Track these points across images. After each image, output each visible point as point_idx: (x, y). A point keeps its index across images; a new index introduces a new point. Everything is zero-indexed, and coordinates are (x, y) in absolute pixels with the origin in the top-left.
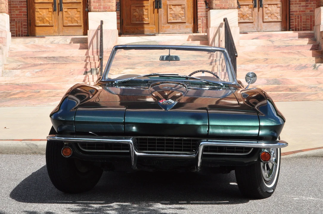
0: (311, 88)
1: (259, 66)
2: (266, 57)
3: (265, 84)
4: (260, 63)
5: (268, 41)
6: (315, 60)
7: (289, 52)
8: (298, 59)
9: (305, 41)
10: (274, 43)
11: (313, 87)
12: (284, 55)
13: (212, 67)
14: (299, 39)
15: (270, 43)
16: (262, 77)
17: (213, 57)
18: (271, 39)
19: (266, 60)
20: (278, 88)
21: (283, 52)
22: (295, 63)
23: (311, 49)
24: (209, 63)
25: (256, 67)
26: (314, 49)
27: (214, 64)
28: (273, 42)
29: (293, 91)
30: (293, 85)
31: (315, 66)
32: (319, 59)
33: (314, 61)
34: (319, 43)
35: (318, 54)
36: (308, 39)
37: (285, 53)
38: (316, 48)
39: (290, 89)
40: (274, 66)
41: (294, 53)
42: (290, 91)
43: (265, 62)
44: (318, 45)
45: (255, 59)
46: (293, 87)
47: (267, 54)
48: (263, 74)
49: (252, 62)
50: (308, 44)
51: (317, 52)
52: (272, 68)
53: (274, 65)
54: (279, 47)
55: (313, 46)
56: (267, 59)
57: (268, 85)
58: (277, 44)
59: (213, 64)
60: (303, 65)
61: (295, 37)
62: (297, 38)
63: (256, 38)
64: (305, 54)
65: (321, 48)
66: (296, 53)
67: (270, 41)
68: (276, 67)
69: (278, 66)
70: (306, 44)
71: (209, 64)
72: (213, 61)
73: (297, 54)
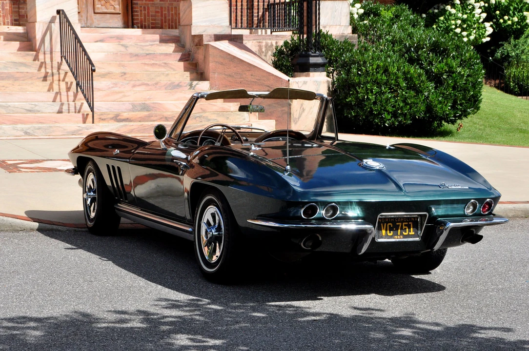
0: (195, 119)
1: (116, 84)
2: (123, 70)
3: (130, 111)
4: (115, 79)
5: (120, 46)
6: (189, 75)
7: (153, 64)
8: (168, 75)
9: (170, 48)
10: (127, 48)
12: (146, 67)
13: (49, 85)
14: (162, 45)
15: (123, 49)
16: (123, 99)
17: (45, 68)
18: (123, 42)
19: (123, 74)
20: (149, 116)
21: (144, 63)
22: (164, 80)
23: (180, 60)
24: (41, 78)
25: (112, 86)
26: (183, 60)
27: (49, 78)
28: (126, 47)
29: (169, 121)
30: (169, 113)
31: (191, 85)
32: (195, 75)
33: (187, 77)
34: (190, 51)
35: (191, 67)
36: (173, 45)
37: (148, 64)
38: (187, 59)
39: (166, 117)
40: (138, 84)
41: (160, 65)
42: (165, 121)
43: (123, 77)
44: (189, 54)
45: (109, 73)
46: (170, 115)
47: (123, 66)
48: (125, 96)
49: (104, 77)
50: (174, 51)
51: (189, 64)
52: (134, 86)
53: (138, 83)
54: (137, 55)
55: (182, 55)
56: (125, 74)
57: (133, 111)
58: (131, 50)
59: (48, 78)
60: (177, 83)
61: (155, 41)
62: (158, 43)
63: (102, 41)
64: (173, 67)
65: (194, 59)
66: (162, 64)
67: (122, 45)
68: (139, 85)
69: (143, 84)
70: (171, 52)
71: (42, 79)
72: (49, 74)
73: (163, 66)
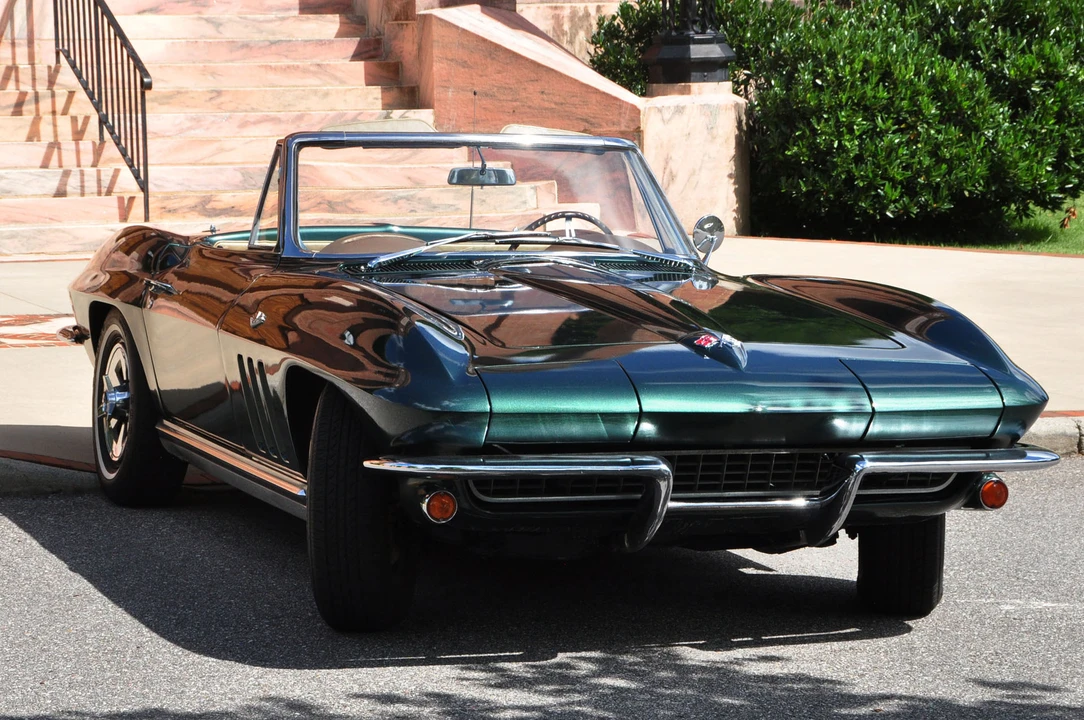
0: (396, 201)
1: (197, 120)
2: (211, 83)
3: (237, 188)
4: (195, 107)
5: (204, 22)
6: (380, 96)
7: (288, 67)
8: (326, 94)
9: (329, 25)
10: (221, 29)
11: (401, 198)
12: (272, 77)
13: (29, 123)
14: (308, 18)
15: (209, 30)
16: (218, 159)
17: (17, 81)
18: (209, 13)
19: (214, 95)
21: (266, 67)
22: (318, 108)
23: (356, 56)
24: (8, 107)
25: (188, 124)
26: (364, 56)
27: (29, 108)
28: (217, 24)
29: (338, 212)
30: (337, 192)
32: (394, 93)
33: (376, 99)
34: (380, 34)
35: (385, 74)
36: (336, 18)
37: (274, 69)
38: (373, 53)
39: (329, 202)
40: (252, 120)
41: (305, 71)
42: (329, 212)
43: (214, 102)
44: (378, 42)
45: (179, 93)
46: (338, 197)
47: (214, 74)
48: (221, 150)
49: (168, 103)
50: (340, 35)
51: (380, 66)
52: (244, 124)
53: (253, 117)
54: (246, 46)
55: (360, 43)
56: (219, 93)
57: (245, 189)
58: (230, 33)
59: (25, 108)
61: (289, 9)
62: (296, 13)
63: (155, 10)
64: (339, 74)
65: (391, 52)
66: (312, 68)
67: (208, 20)
68: (257, 122)
69: (266, 120)
70: (332, 37)
71: (12, 110)
72: (28, 98)
73: (315, 73)
